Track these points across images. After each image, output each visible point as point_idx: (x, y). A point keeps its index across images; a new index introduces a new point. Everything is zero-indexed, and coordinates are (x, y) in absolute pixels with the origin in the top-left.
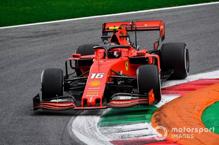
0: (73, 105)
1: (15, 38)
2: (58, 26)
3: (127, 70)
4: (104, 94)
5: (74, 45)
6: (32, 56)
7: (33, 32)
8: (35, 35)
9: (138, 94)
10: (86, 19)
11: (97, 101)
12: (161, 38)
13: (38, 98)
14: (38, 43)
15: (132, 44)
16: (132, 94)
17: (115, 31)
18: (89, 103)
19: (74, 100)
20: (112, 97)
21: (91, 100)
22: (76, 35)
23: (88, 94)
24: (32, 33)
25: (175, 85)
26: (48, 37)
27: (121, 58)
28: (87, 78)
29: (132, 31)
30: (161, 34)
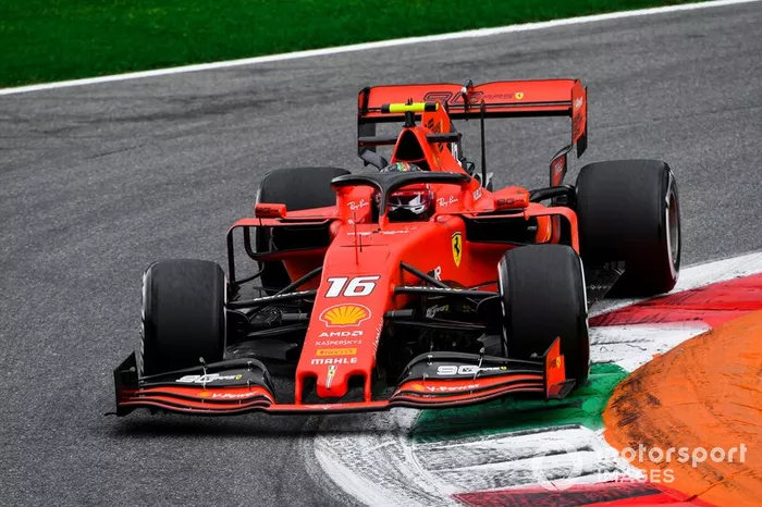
0: (262, 397)
1: (111, 120)
2: (263, 76)
3: (458, 264)
4: (378, 353)
5: (324, 144)
6: (170, 187)
7: (173, 100)
8: (179, 108)
9: (503, 355)
10: (366, 50)
11: (354, 380)
12: (575, 145)
13: (133, 369)
14: (190, 139)
15: (469, 165)
16: (481, 355)
17: (410, 118)
18: (323, 387)
19: (269, 377)
20: (409, 366)
21: (330, 378)
22: (329, 108)
23: (318, 353)
24: (169, 102)
25: (692, 291)
26: (230, 116)
27: (436, 219)
28: (313, 297)
29: (466, 116)
30: (575, 129)
